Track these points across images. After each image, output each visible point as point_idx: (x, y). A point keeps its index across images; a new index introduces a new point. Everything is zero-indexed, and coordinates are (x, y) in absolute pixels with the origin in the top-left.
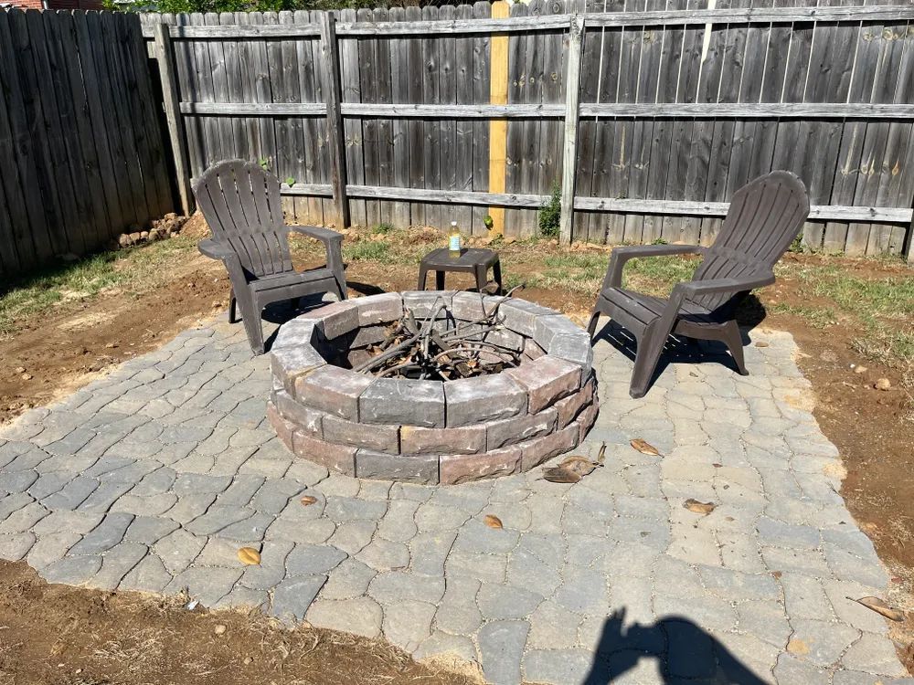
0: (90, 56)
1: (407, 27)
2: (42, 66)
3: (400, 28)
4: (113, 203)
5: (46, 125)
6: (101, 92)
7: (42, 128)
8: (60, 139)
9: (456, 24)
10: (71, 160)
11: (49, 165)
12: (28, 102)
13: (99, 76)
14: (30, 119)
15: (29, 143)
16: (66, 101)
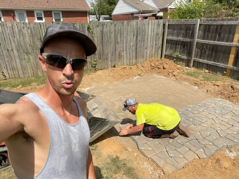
0: (150, 28)
1: (216, 23)
2: (141, 31)
3: (214, 23)
4: (148, 56)
5: (139, 41)
6: (151, 35)
7: (138, 42)
8: (141, 44)
9: (228, 23)
10: (142, 47)
11: (138, 48)
12: (137, 37)
13: (151, 32)
14: (137, 40)
15: (135, 44)
16: (144, 37)
